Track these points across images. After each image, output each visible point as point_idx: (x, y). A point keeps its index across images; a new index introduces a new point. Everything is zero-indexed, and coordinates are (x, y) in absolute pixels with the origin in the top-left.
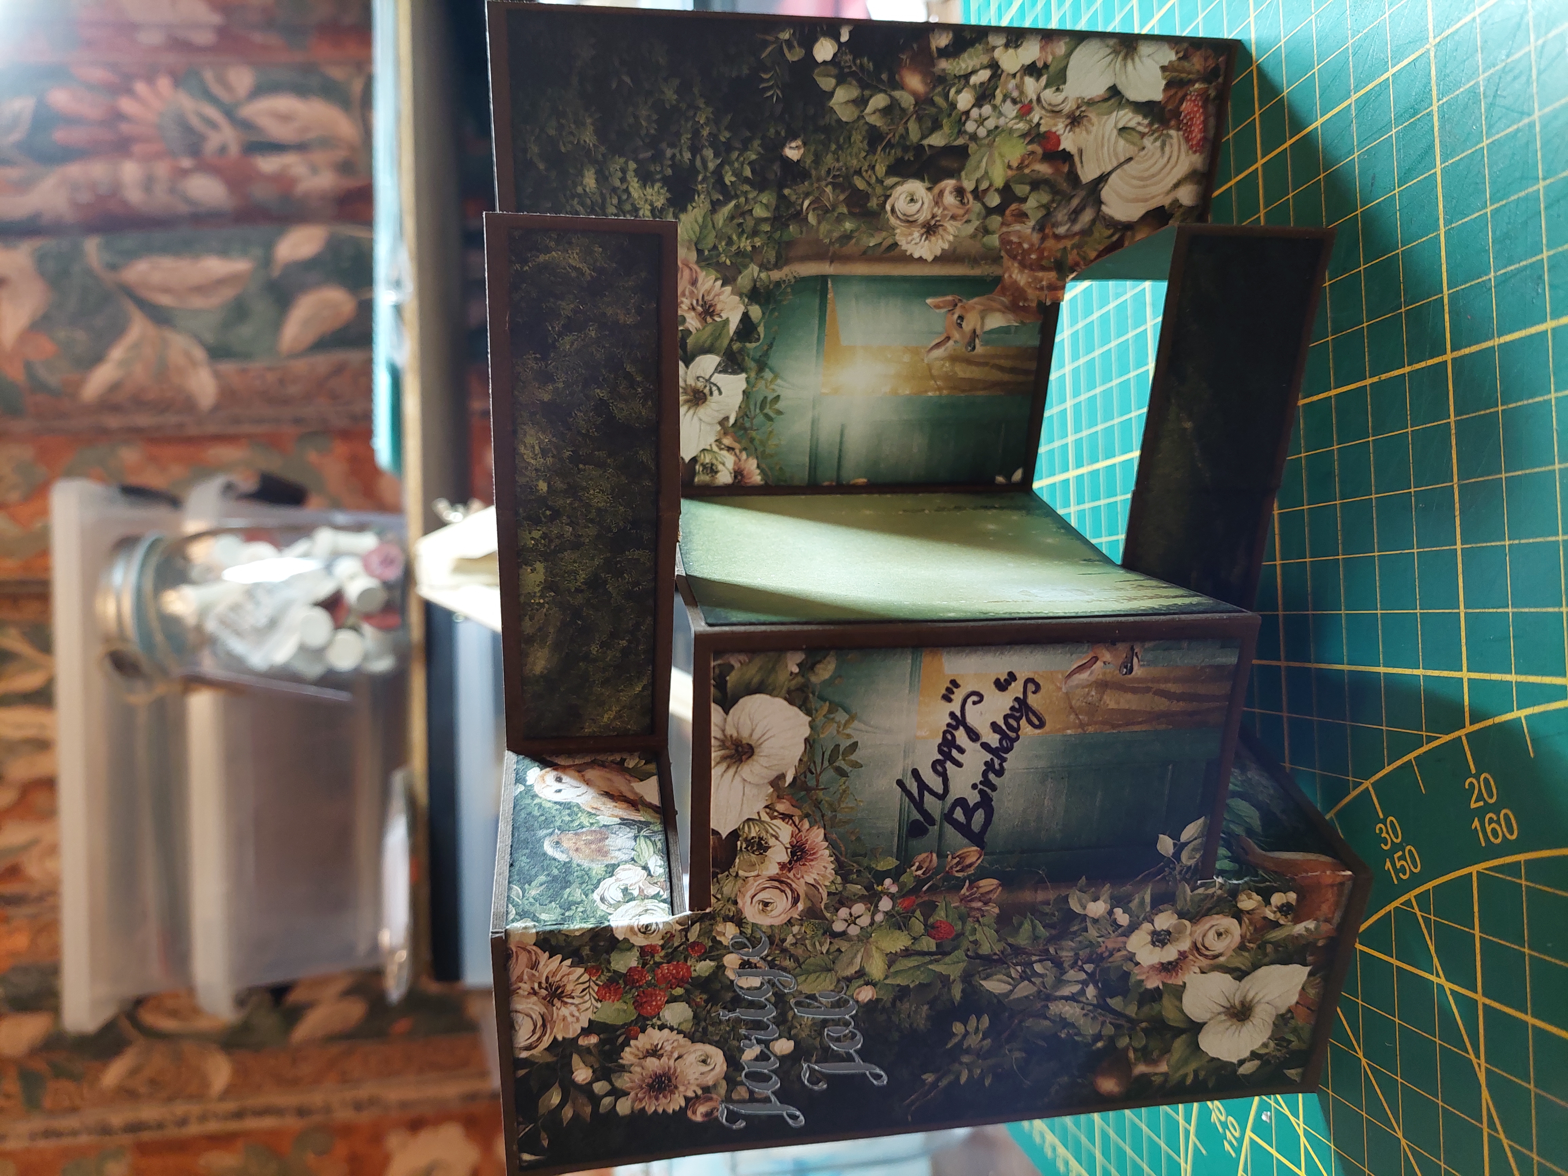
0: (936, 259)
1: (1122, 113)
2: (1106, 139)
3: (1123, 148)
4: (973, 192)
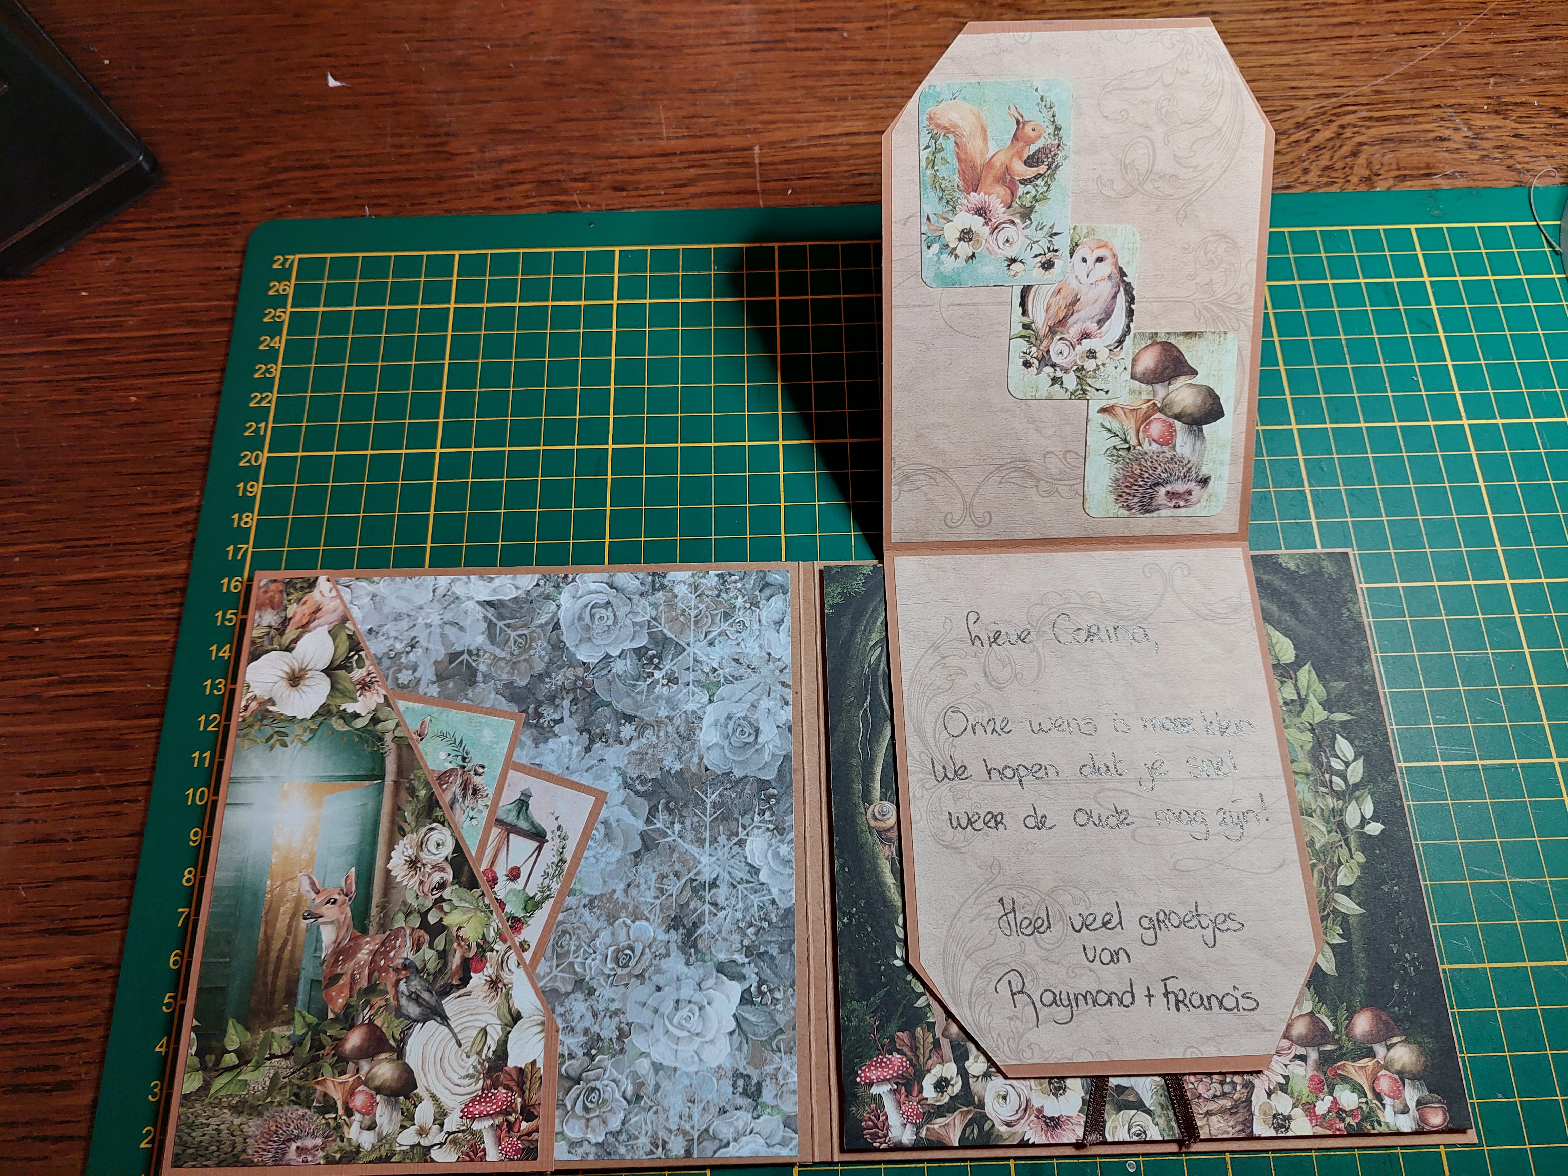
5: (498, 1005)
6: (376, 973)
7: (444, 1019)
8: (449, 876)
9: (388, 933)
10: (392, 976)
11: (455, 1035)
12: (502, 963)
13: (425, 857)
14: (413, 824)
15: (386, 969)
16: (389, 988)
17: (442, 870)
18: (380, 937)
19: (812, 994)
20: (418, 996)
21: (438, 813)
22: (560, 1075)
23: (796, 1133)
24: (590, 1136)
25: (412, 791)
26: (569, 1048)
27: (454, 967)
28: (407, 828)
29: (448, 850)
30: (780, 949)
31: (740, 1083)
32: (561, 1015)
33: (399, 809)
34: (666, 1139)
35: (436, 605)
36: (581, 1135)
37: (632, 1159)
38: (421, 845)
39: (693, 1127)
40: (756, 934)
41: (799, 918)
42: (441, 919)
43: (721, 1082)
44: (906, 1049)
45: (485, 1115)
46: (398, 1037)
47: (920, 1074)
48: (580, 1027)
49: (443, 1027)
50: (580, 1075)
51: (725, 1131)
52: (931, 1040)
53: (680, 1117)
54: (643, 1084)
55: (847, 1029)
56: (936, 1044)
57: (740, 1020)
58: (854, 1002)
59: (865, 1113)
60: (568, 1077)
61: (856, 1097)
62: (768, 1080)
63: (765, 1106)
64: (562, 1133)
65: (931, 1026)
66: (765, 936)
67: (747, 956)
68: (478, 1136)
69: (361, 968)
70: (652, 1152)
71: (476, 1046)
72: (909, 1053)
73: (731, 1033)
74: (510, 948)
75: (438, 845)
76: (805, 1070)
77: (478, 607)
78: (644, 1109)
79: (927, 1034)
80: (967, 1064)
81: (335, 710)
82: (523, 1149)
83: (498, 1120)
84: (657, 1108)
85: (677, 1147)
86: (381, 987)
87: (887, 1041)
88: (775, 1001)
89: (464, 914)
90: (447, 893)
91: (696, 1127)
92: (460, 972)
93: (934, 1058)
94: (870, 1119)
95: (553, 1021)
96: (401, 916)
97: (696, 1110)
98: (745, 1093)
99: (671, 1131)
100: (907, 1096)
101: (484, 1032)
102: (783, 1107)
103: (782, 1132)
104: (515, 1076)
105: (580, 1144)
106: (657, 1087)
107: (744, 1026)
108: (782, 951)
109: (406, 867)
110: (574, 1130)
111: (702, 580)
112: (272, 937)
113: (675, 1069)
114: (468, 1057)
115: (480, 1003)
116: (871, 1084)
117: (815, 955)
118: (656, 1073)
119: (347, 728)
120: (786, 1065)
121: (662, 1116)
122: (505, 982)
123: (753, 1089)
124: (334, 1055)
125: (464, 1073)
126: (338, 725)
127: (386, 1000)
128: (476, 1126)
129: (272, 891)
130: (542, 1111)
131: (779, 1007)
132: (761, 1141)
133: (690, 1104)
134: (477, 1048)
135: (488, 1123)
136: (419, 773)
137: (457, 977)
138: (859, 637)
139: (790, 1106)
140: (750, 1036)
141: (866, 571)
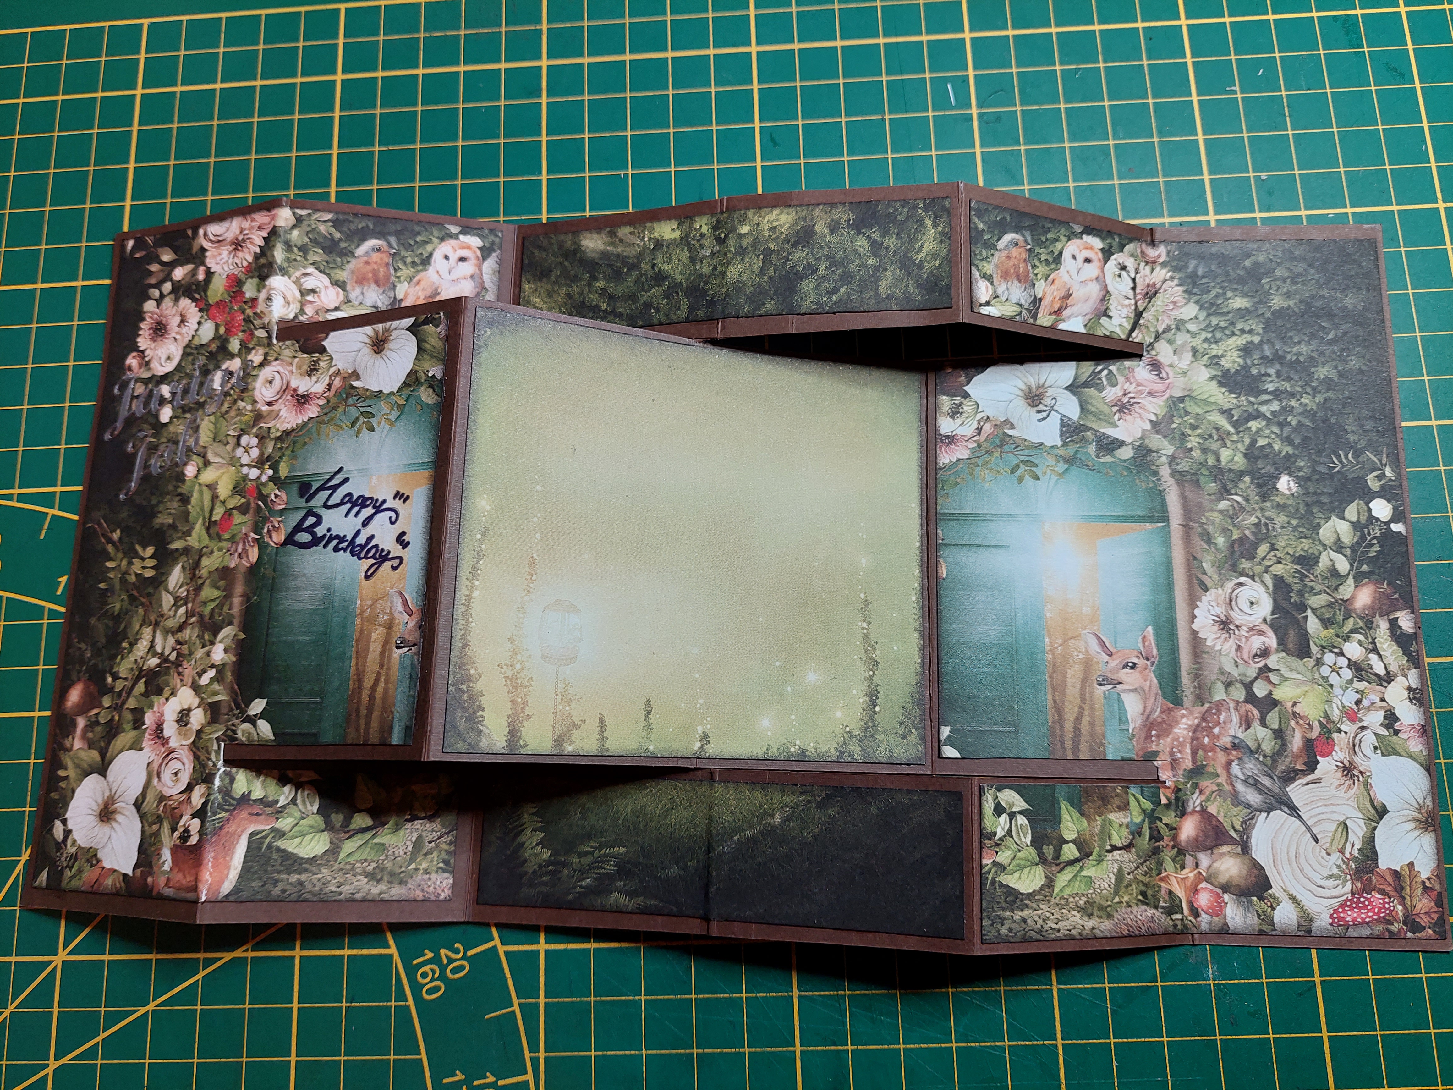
0: (1195, 633)
1: (1362, 823)
2: (1334, 808)
3: (1326, 830)
4: (1266, 666)
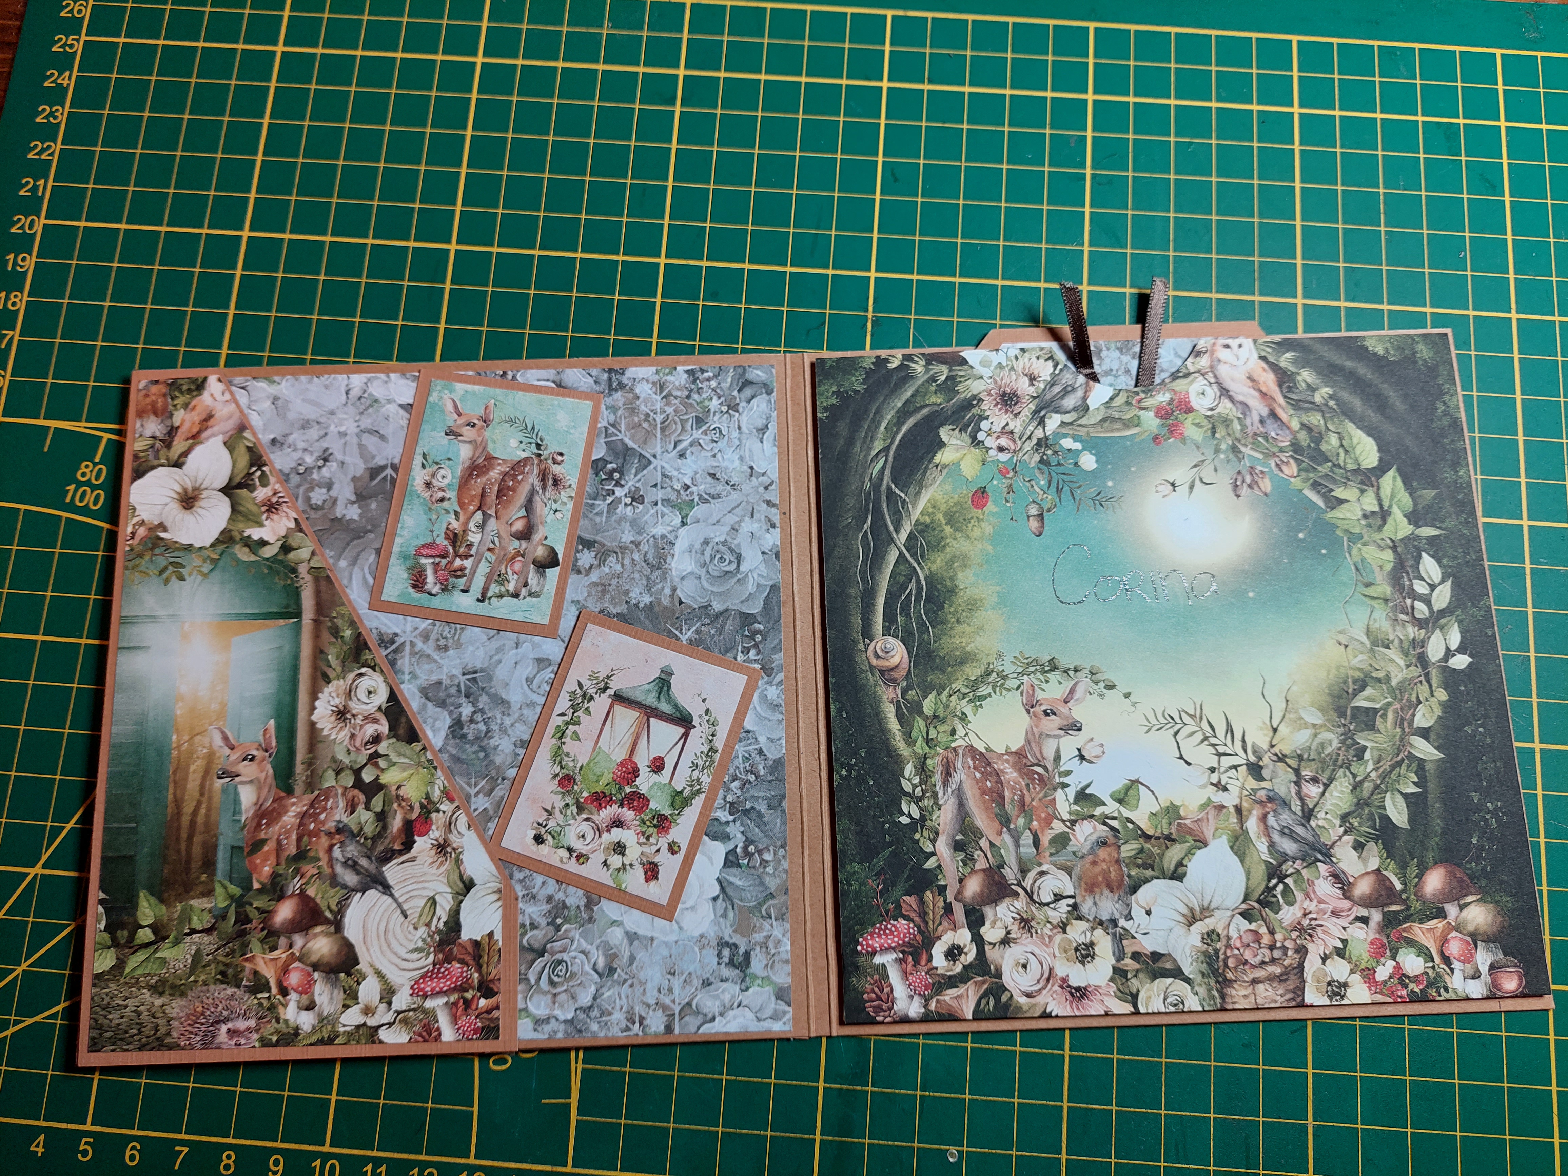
5: (448, 872)
6: (305, 838)
7: (386, 888)
8: (384, 727)
9: (317, 793)
10: (324, 841)
11: (399, 905)
12: (449, 826)
13: (355, 706)
14: (339, 669)
15: (316, 833)
16: (322, 854)
17: (375, 721)
18: (308, 798)
19: (806, 855)
20: (355, 863)
21: (367, 656)
22: (522, 948)
23: (789, 1005)
24: (557, 1012)
25: (335, 632)
26: (531, 918)
27: (395, 830)
28: (330, 672)
29: (381, 698)
30: (769, 805)
31: (726, 952)
32: (521, 881)
33: (322, 652)
34: (643, 1014)
35: (351, 409)
36: (547, 1012)
37: (606, 1037)
38: (349, 693)
39: (673, 1001)
40: (741, 789)
41: (790, 770)
42: (378, 777)
43: (704, 952)
44: (913, 915)
45: (438, 993)
46: (334, 908)
47: (929, 942)
48: (542, 894)
49: (385, 897)
50: (545, 946)
51: (708, 1003)
52: (941, 904)
53: (659, 991)
54: (615, 956)
55: (846, 894)
56: (948, 909)
57: (725, 884)
58: (855, 864)
59: (866, 985)
60: (531, 949)
61: (857, 968)
62: (758, 949)
63: (754, 977)
64: (526, 1009)
65: (942, 890)
66: (751, 792)
67: (731, 814)
68: (431, 1014)
69: (288, 832)
70: (628, 1029)
71: (424, 917)
72: (917, 919)
73: (715, 899)
74: (458, 808)
75: (370, 693)
76: (799, 937)
77: (402, 412)
78: (618, 983)
79: (937, 898)
80: (983, 930)
81: (238, 537)
82: (483, 1028)
83: (453, 998)
84: (631, 981)
85: (656, 1024)
86: (312, 854)
87: (891, 906)
88: (764, 863)
89: (404, 770)
90: (382, 748)
91: (677, 1001)
92: (403, 836)
93: (945, 924)
94: (873, 992)
95: (512, 889)
96: (330, 774)
97: (677, 983)
98: (731, 963)
99: (648, 1006)
100: (914, 966)
101: (433, 901)
102: (775, 978)
103: (773, 1005)
104: (470, 950)
105: (547, 1020)
106: (632, 959)
107: (729, 891)
108: (771, 807)
109: (333, 718)
110: (539, 1006)
111: (670, 378)
112: (182, 799)
113: (652, 939)
114: (416, 929)
115: (426, 869)
116: (874, 953)
117: (809, 811)
118: (631, 943)
119: (253, 558)
120: (777, 933)
121: (638, 990)
122: (455, 845)
123: (741, 959)
124: (263, 929)
125: (412, 946)
126: (243, 554)
127: (319, 868)
128: (429, 1004)
129: (179, 747)
130: (502, 986)
131: (770, 870)
132: (750, 1015)
133: (669, 976)
134: (425, 919)
135: (441, 1001)
136: (343, 610)
137: (399, 841)
138: (858, 445)
139: (782, 977)
140: (736, 901)
141: (868, 364)
